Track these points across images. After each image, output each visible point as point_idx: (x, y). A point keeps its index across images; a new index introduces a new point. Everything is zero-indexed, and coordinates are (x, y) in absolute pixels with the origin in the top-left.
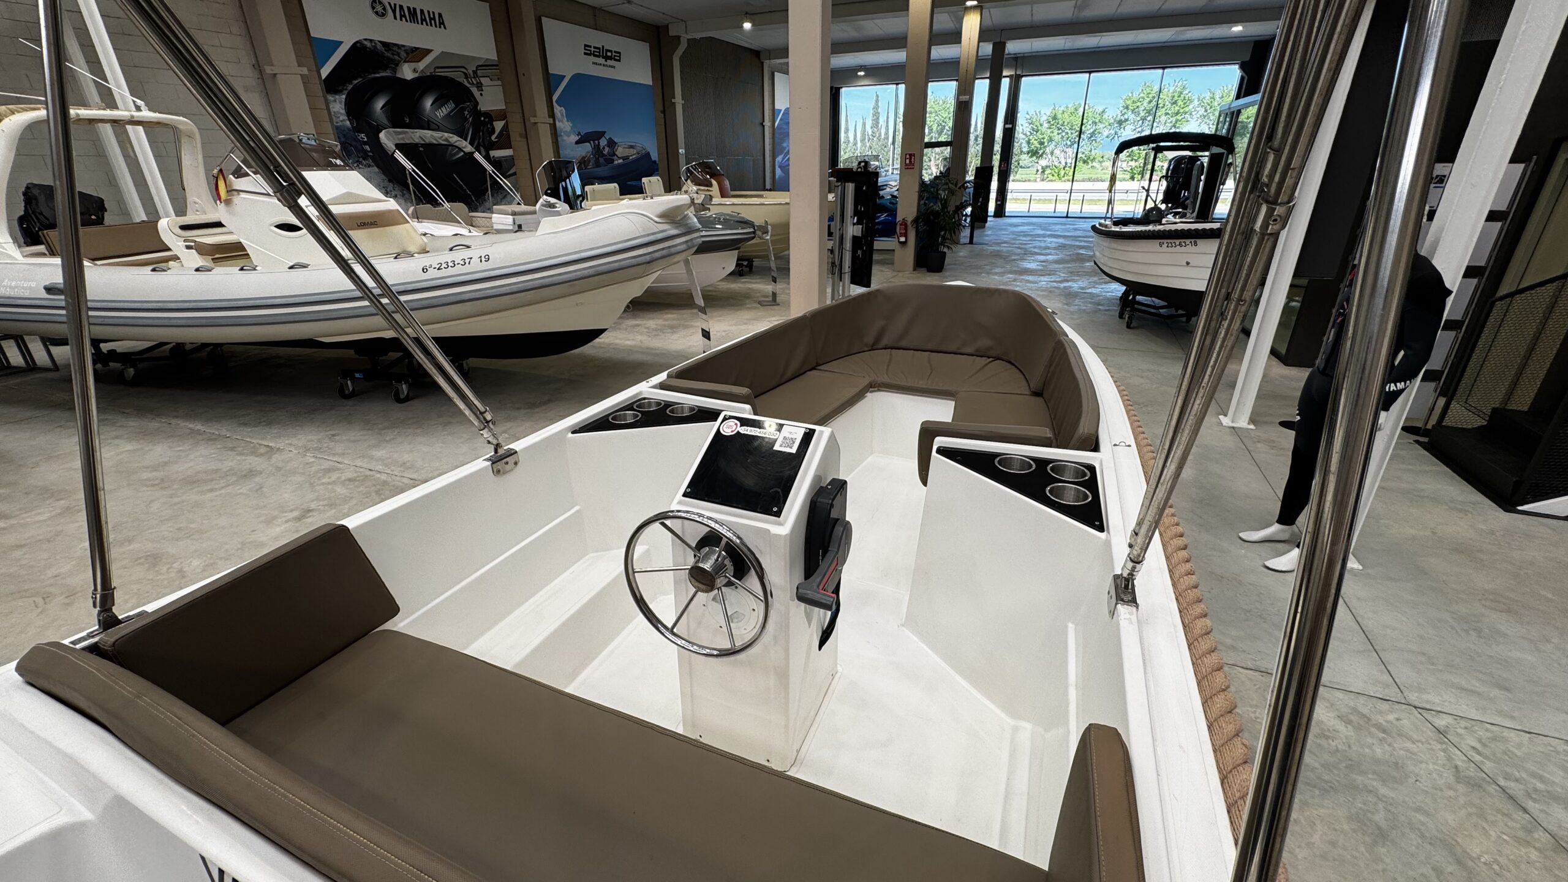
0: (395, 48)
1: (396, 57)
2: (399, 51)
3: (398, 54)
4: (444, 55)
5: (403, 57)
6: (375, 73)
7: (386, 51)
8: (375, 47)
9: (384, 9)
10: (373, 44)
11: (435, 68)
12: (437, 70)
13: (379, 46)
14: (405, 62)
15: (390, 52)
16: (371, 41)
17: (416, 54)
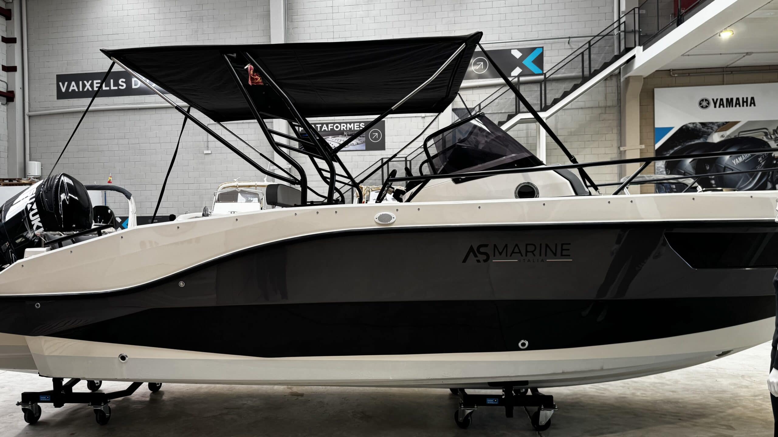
0: (711, 125)
1: (710, 130)
2: (713, 126)
3: (712, 128)
4: (750, 123)
5: (715, 129)
6: (691, 142)
7: (703, 127)
8: (696, 127)
9: (709, 104)
10: (695, 125)
11: (739, 133)
12: (741, 134)
13: (699, 126)
14: (716, 132)
15: (706, 128)
16: (693, 123)
17: (725, 126)
